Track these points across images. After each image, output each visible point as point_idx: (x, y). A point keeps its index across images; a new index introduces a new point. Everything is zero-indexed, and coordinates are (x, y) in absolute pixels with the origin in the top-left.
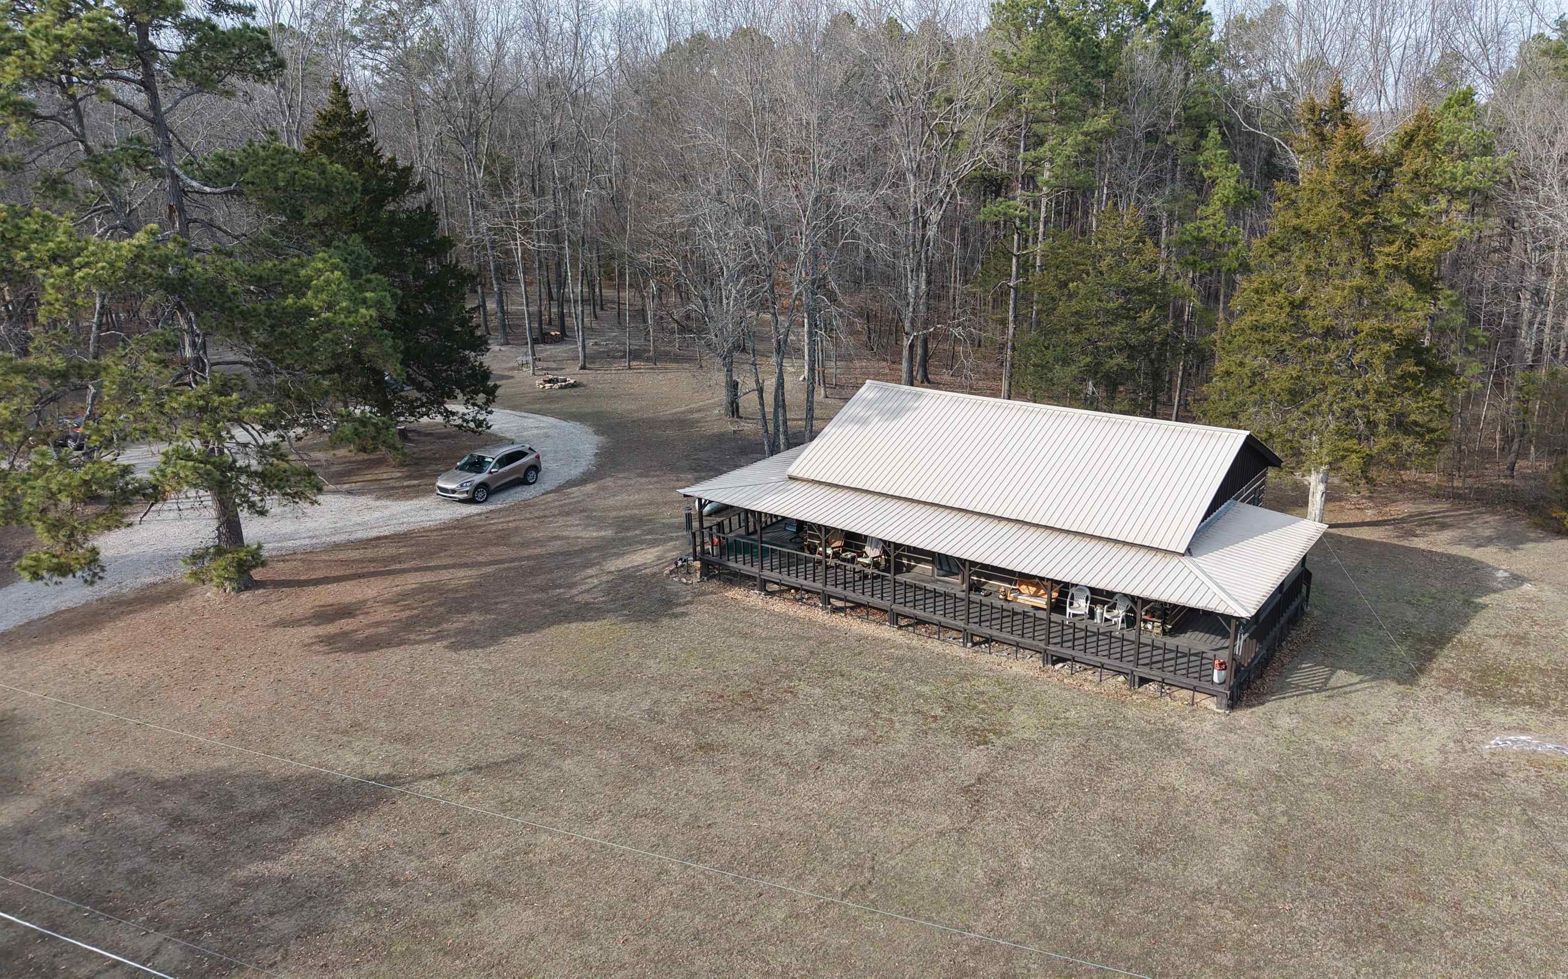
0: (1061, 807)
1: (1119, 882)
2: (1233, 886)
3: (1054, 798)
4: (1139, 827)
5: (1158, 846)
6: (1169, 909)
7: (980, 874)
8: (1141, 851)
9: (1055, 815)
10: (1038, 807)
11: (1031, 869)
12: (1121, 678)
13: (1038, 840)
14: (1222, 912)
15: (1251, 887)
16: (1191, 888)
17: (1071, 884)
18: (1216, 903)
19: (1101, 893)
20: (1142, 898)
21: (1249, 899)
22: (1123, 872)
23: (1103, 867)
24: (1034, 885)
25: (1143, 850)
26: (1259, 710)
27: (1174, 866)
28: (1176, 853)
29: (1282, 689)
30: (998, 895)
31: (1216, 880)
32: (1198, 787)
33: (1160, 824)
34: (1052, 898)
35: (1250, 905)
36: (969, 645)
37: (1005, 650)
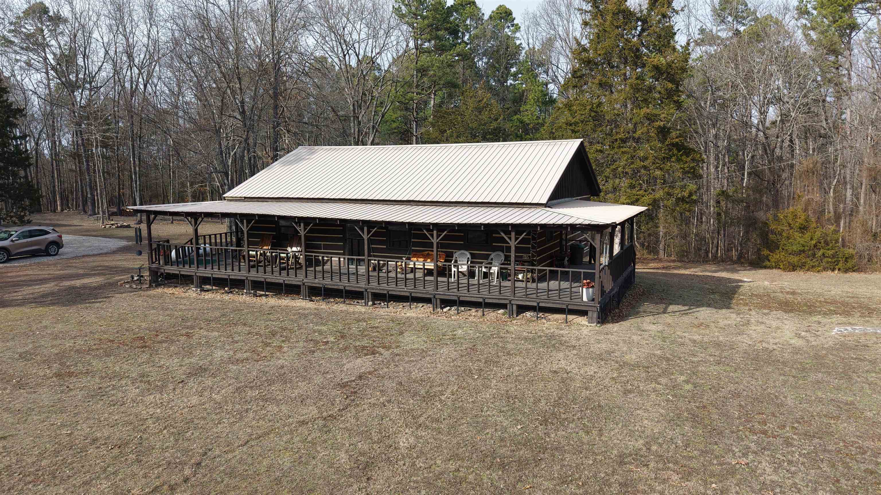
0: (449, 391)
1: (524, 453)
2: (665, 446)
3: (442, 384)
4: (537, 401)
5: (563, 416)
6: (595, 476)
7: (343, 457)
8: (545, 422)
9: (443, 398)
10: (423, 392)
11: (411, 448)
12: (501, 311)
13: (422, 419)
14: (665, 474)
15: (687, 446)
16: (615, 452)
17: (463, 459)
18: (652, 465)
19: (503, 466)
20: (557, 467)
21: (691, 458)
22: (526, 443)
23: (502, 440)
24: (414, 464)
25: (546, 421)
26: (625, 324)
27: (587, 433)
28: (585, 421)
29: (637, 314)
30: (364, 479)
31: (641, 442)
32: (591, 370)
33: (560, 398)
34: (438, 477)
35: (694, 464)
36: (370, 303)
37: (401, 305)
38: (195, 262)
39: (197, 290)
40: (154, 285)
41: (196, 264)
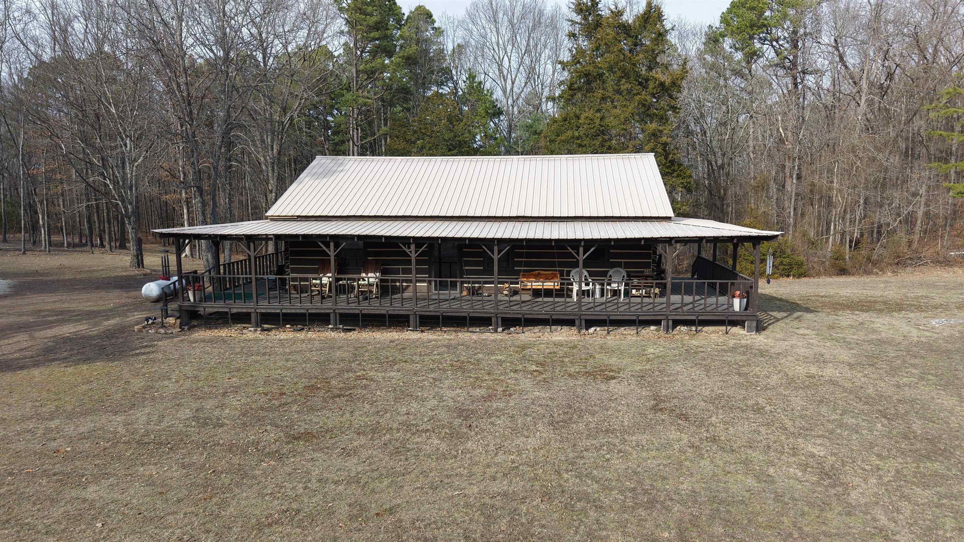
12: (653, 328)
36: (500, 329)
37: (537, 329)
38: (254, 296)
39: (255, 331)
40: (186, 328)
41: (255, 299)
